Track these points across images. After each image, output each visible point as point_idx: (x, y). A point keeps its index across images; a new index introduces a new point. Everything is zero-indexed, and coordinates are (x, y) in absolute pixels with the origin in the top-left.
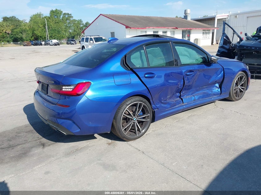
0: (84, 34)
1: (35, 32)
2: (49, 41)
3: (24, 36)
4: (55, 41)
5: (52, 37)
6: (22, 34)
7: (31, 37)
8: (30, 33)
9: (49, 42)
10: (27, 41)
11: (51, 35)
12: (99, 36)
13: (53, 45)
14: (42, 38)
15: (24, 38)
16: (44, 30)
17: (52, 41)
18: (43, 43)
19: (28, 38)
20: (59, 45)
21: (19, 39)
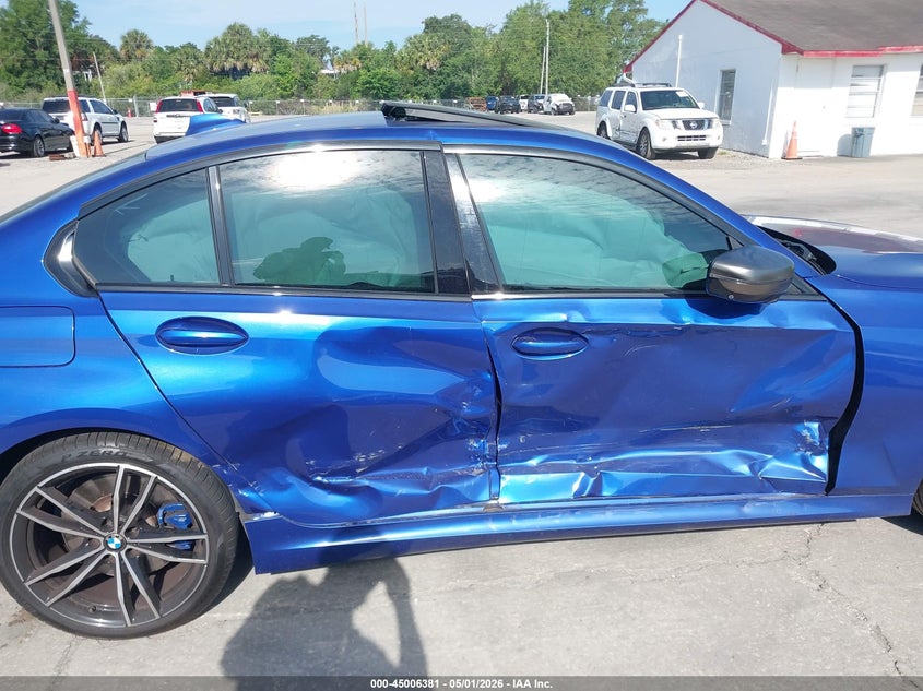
0: (630, 76)
1: (509, 67)
2: (542, 98)
3: (473, 80)
4: (560, 99)
5: (556, 86)
6: (469, 72)
7: (495, 83)
8: (492, 69)
9: (541, 101)
10: (479, 94)
11: (557, 76)
12: (667, 85)
13: (550, 113)
14: (526, 88)
15: (473, 88)
16: (539, 58)
17: (549, 100)
18: (524, 104)
19: (484, 88)
20: (571, 112)
21: (458, 89)
